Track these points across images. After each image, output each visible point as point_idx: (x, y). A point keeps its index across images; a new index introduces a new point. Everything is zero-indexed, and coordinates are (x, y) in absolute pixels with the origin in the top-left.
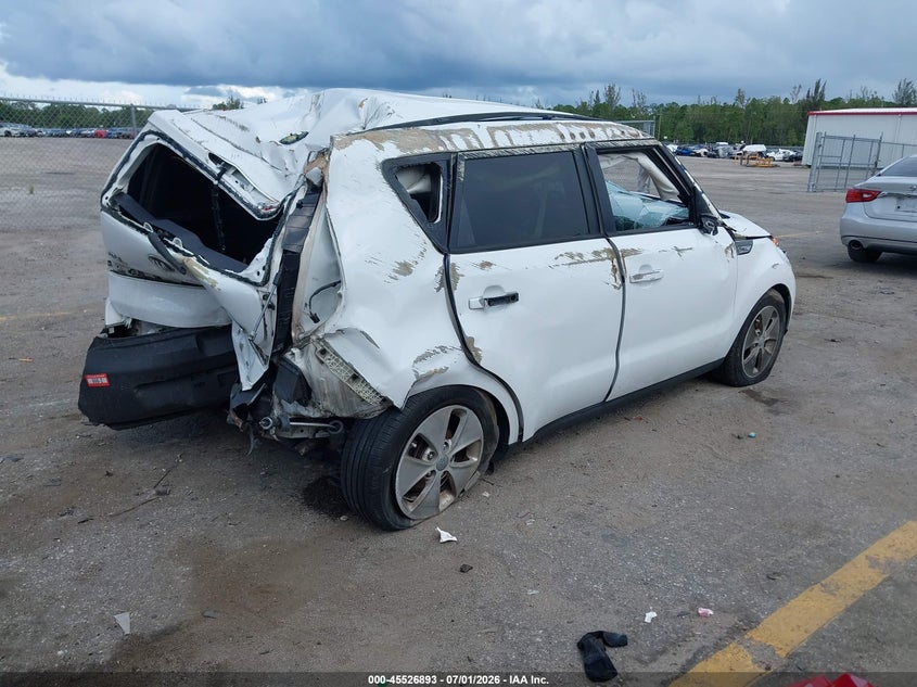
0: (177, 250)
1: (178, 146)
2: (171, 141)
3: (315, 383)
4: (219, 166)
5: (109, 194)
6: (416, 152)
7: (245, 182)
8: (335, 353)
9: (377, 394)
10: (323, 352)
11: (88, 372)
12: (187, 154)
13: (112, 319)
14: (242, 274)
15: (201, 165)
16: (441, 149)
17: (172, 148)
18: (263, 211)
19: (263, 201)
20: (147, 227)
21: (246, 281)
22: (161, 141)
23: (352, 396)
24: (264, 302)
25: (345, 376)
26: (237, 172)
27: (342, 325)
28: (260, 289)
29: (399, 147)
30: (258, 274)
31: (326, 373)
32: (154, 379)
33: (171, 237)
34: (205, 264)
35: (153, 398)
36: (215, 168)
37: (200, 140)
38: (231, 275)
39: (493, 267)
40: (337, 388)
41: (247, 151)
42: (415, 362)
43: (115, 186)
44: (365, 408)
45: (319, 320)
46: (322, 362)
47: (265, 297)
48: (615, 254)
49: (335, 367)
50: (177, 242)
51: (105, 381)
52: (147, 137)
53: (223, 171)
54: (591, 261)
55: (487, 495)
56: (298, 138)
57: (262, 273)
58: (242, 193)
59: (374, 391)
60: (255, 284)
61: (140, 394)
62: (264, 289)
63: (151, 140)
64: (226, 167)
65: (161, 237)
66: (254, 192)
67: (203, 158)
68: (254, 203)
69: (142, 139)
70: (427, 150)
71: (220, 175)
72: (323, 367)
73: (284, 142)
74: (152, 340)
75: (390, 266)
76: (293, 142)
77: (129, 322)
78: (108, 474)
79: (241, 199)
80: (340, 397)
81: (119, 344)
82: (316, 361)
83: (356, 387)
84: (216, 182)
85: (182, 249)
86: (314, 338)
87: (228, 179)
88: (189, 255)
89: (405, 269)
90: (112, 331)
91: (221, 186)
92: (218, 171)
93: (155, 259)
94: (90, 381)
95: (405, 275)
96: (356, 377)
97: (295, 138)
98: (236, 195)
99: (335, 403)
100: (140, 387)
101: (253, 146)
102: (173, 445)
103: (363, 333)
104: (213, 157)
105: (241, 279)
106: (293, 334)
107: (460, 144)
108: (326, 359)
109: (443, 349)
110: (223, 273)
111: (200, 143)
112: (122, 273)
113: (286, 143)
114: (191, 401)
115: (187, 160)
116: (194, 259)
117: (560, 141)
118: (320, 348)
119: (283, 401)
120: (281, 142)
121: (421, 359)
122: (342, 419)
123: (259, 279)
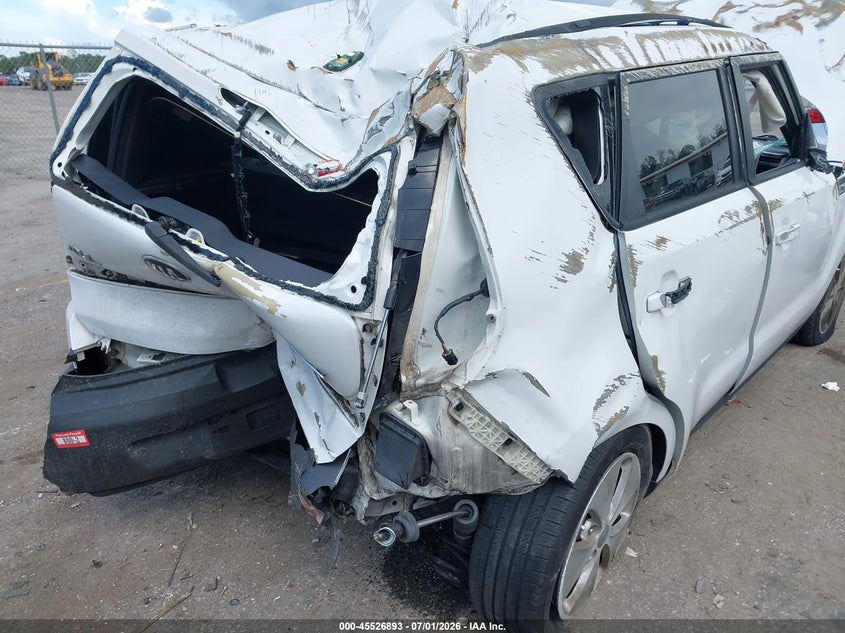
0: (196, 249)
1: (169, 80)
2: (157, 72)
3: (446, 455)
4: (239, 108)
5: (64, 158)
6: (569, 72)
7: (282, 132)
8: (480, 409)
9: (546, 465)
10: (460, 408)
11: (54, 429)
12: (185, 91)
13: (79, 340)
14: (323, 288)
15: (210, 108)
16: (596, 68)
17: (160, 83)
18: (315, 178)
19: (313, 160)
20: (138, 211)
21: (331, 301)
22: (139, 73)
23: (497, 468)
24: (364, 335)
25: (493, 442)
26: (267, 116)
27: (496, 366)
28: (357, 314)
29: (546, 66)
30: (354, 289)
31: (463, 439)
32: (157, 430)
33: (184, 228)
34: (249, 273)
35: (156, 455)
36: (234, 113)
37: (202, 69)
38: (301, 292)
39: (668, 243)
40: (478, 460)
41: (274, 85)
42: (595, 408)
43: (72, 145)
44: (515, 483)
45: (456, 359)
46: (456, 422)
47: (368, 327)
48: (763, 208)
49: (478, 429)
50: (194, 236)
51: (82, 439)
52: (116, 67)
53: (247, 117)
54: (746, 221)
55: (633, 554)
56: (351, 62)
57: (361, 289)
58: (280, 149)
59: (542, 462)
60: (348, 307)
61: (136, 453)
62: (365, 315)
63: (123, 72)
64: (250, 109)
65: (166, 227)
66: (297, 147)
67: (213, 96)
68: (300, 165)
69: (108, 70)
70: (580, 70)
71: (243, 123)
72: (458, 431)
73: (332, 68)
74: (149, 374)
75: (555, 262)
76: (345, 67)
77: (106, 344)
78: (97, 564)
79: (279, 158)
80: (479, 472)
81: (99, 384)
82: (448, 422)
83: (511, 458)
84: (237, 135)
85: (203, 246)
86: (447, 387)
87: (256, 129)
88: (217, 258)
89: (574, 263)
90: (81, 357)
91: (247, 141)
92: (239, 117)
93: (157, 263)
94: (60, 441)
95: (575, 272)
96: (511, 441)
97: (346, 61)
98: (272, 153)
99: (471, 480)
100: (135, 443)
101: (283, 76)
102: (175, 496)
103: (527, 375)
104: (229, 95)
105: (319, 298)
106: (403, 378)
107: (612, 61)
108: (464, 417)
109: (621, 379)
110: (285, 287)
111: (204, 73)
112: (91, 274)
113: (336, 69)
114: (209, 453)
115: (187, 100)
116: (230, 264)
117: (703, 55)
118: (456, 403)
119: (376, 473)
120: (327, 67)
121: (600, 402)
122: (474, 497)
123: (357, 299)
